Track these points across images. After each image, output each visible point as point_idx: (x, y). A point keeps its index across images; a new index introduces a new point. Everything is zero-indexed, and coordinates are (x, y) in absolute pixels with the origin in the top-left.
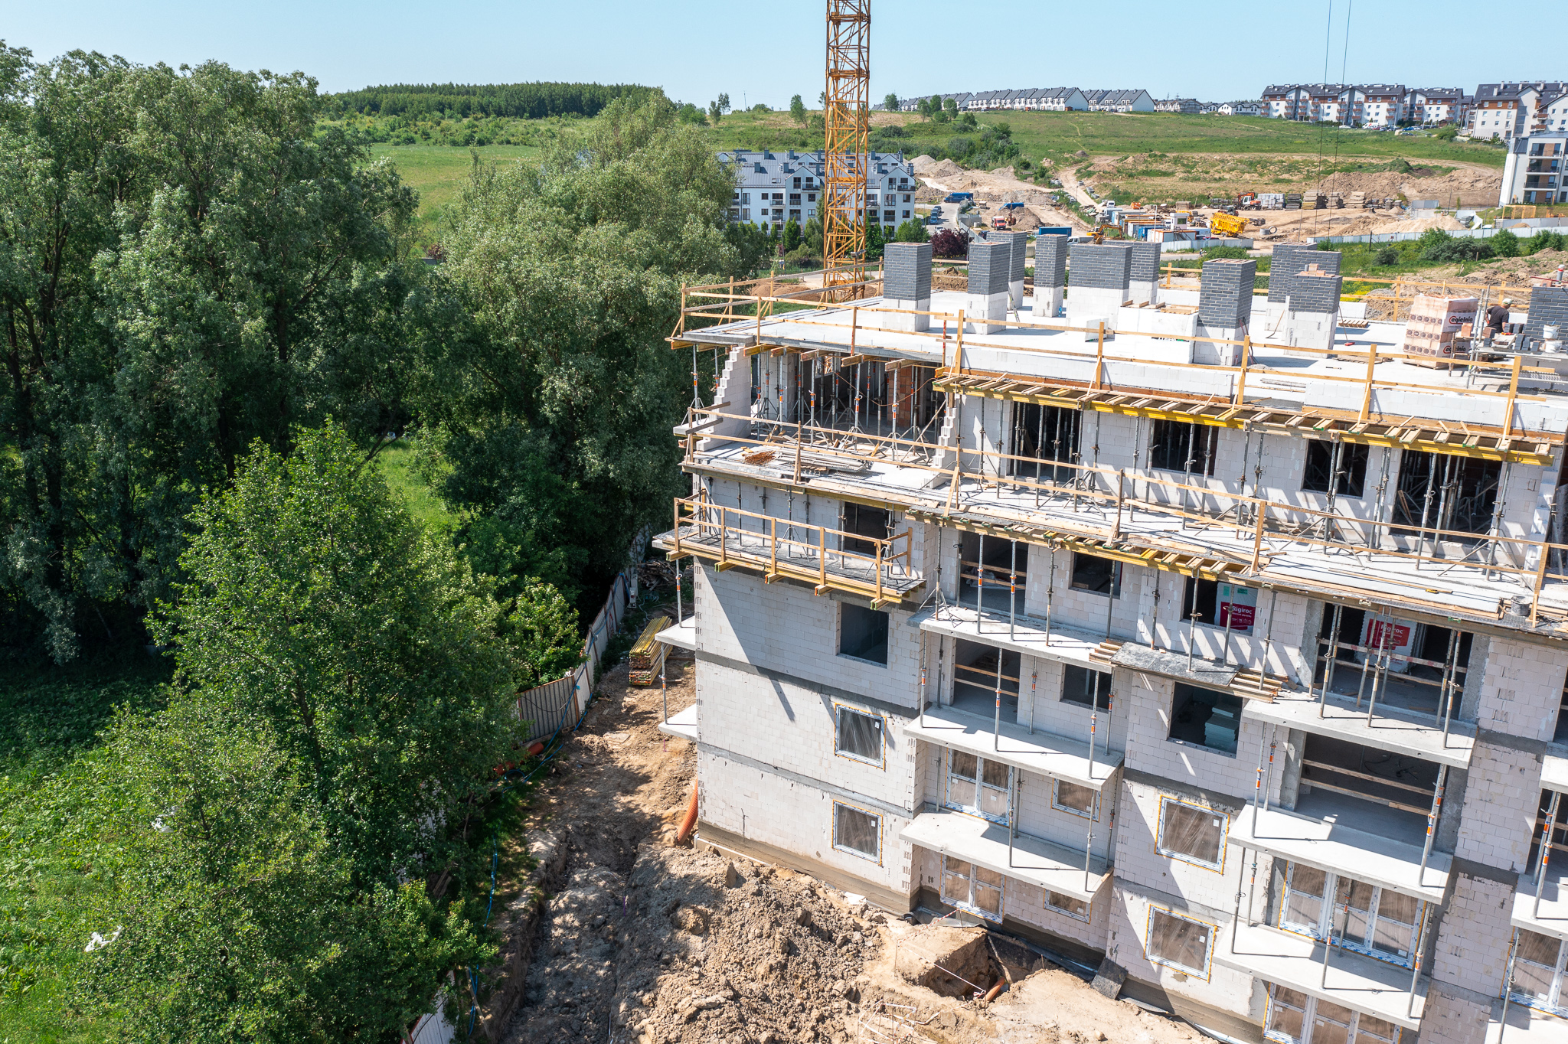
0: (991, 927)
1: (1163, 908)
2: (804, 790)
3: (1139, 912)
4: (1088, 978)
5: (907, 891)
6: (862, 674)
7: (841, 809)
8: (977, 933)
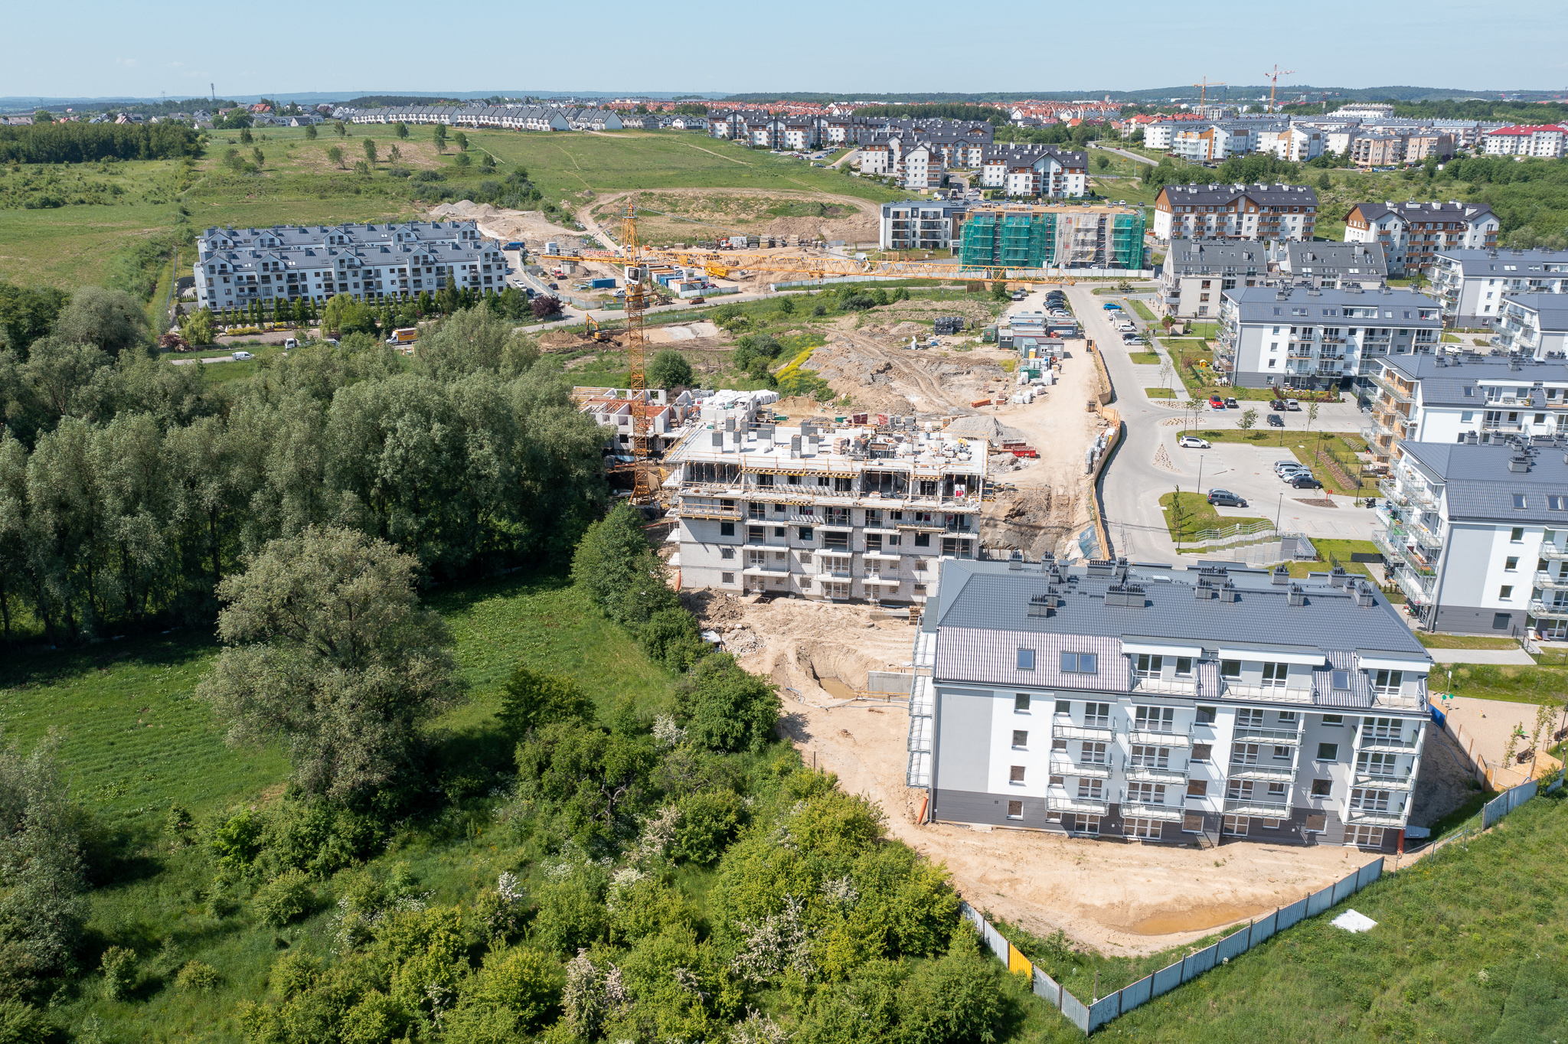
0: (765, 590)
1: (802, 576)
2: (713, 571)
3: (797, 578)
4: (786, 597)
5: (742, 589)
6: (728, 538)
7: (723, 573)
8: (761, 595)
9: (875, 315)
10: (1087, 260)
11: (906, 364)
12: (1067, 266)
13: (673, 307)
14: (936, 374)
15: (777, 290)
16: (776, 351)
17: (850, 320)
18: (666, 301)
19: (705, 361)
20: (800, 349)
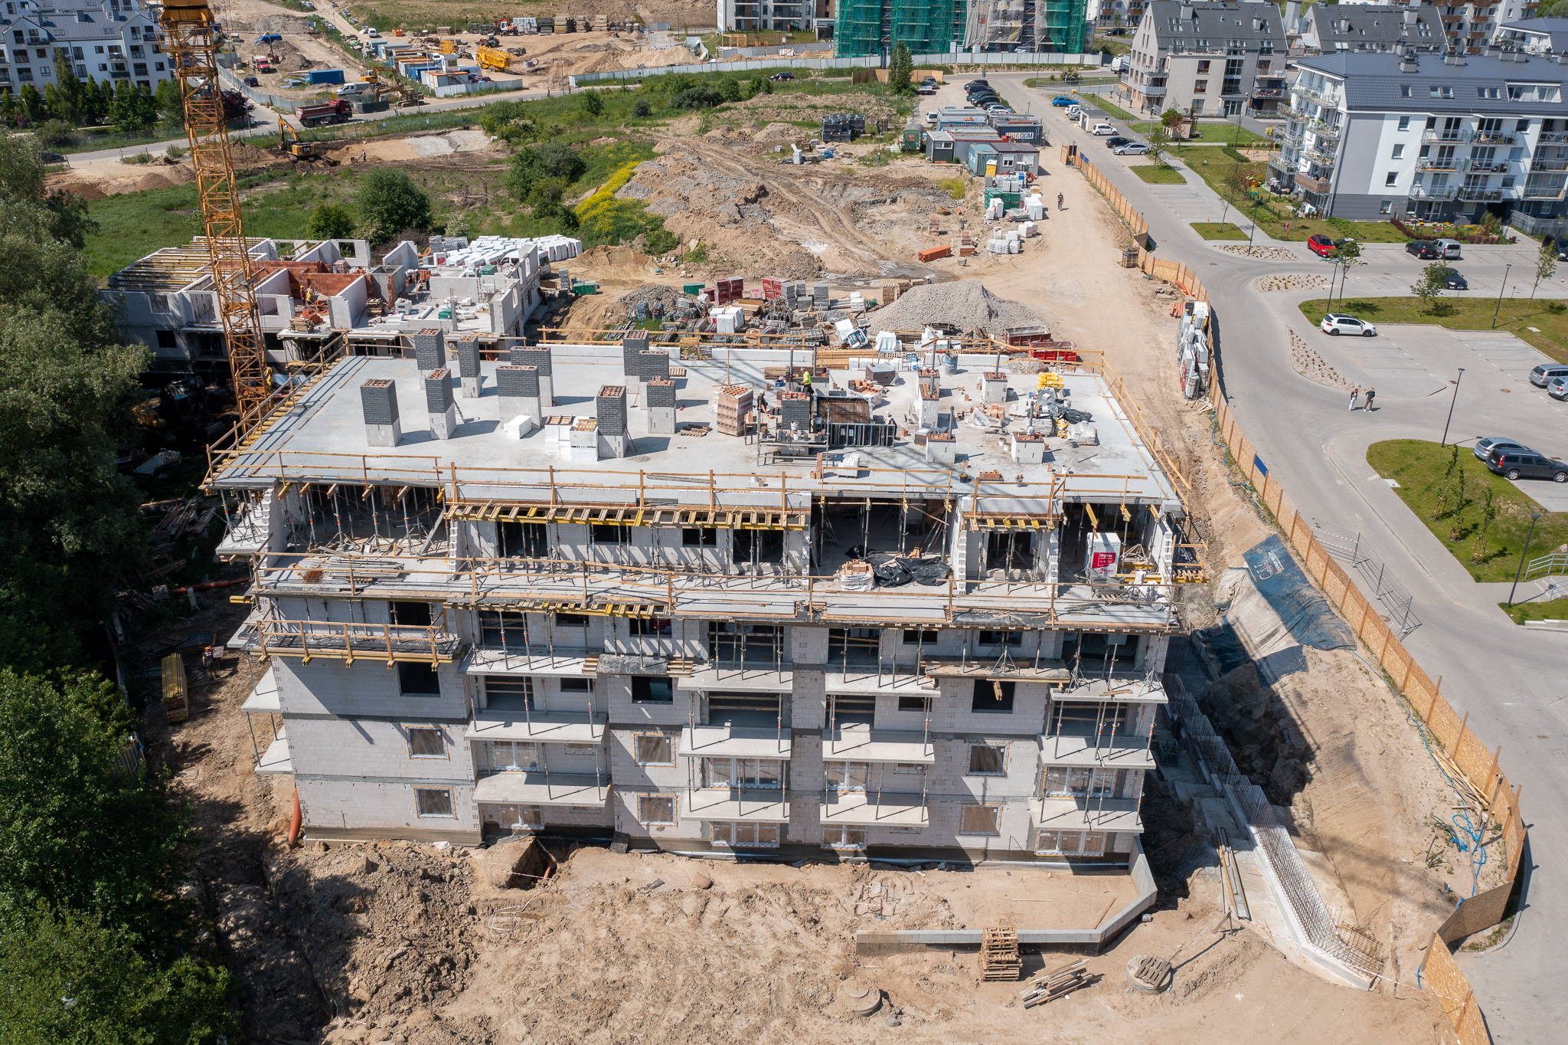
0: (537, 833)
1: (644, 795)
2: (389, 786)
3: (631, 801)
4: (606, 845)
5: (478, 829)
6: (424, 704)
7: (420, 792)
8: (529, 841)
9: (726, 114)
10: (1010, 40)
11: (790, 187)
12: (983, 50)
13: (423, 109)
14: (842, 203)
15: (579, 84)
16: (576, 170)
17: (689, 123)
18: (414, 99)
19: (463, 188)
20: (616, 165)
